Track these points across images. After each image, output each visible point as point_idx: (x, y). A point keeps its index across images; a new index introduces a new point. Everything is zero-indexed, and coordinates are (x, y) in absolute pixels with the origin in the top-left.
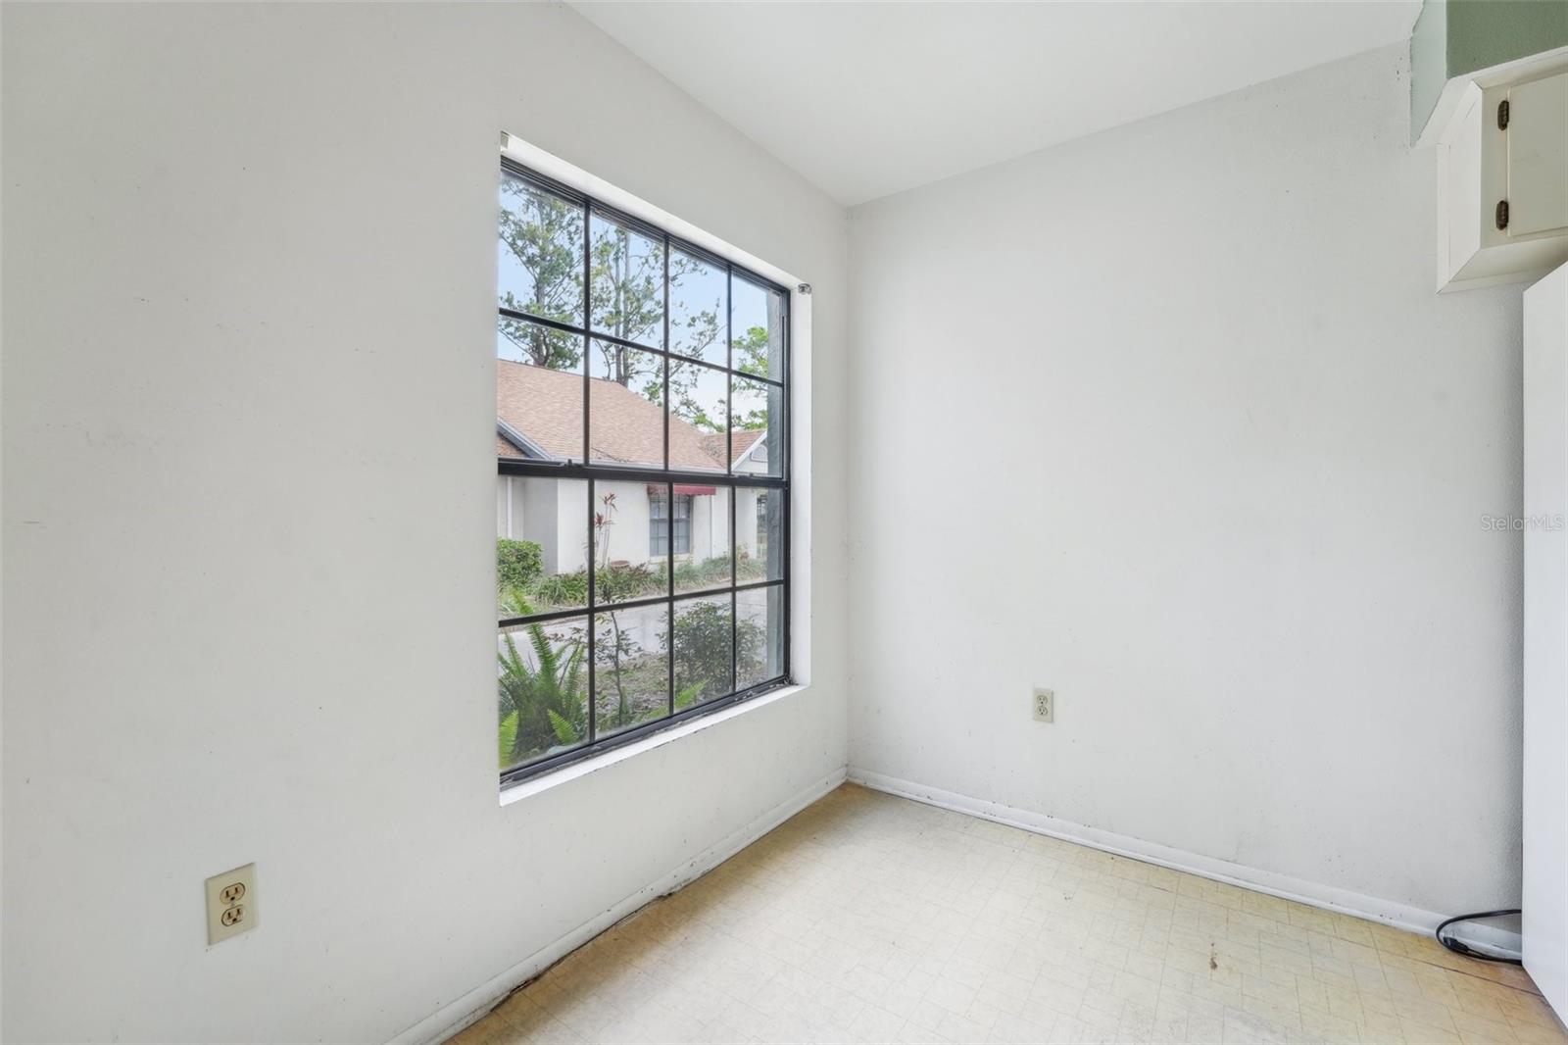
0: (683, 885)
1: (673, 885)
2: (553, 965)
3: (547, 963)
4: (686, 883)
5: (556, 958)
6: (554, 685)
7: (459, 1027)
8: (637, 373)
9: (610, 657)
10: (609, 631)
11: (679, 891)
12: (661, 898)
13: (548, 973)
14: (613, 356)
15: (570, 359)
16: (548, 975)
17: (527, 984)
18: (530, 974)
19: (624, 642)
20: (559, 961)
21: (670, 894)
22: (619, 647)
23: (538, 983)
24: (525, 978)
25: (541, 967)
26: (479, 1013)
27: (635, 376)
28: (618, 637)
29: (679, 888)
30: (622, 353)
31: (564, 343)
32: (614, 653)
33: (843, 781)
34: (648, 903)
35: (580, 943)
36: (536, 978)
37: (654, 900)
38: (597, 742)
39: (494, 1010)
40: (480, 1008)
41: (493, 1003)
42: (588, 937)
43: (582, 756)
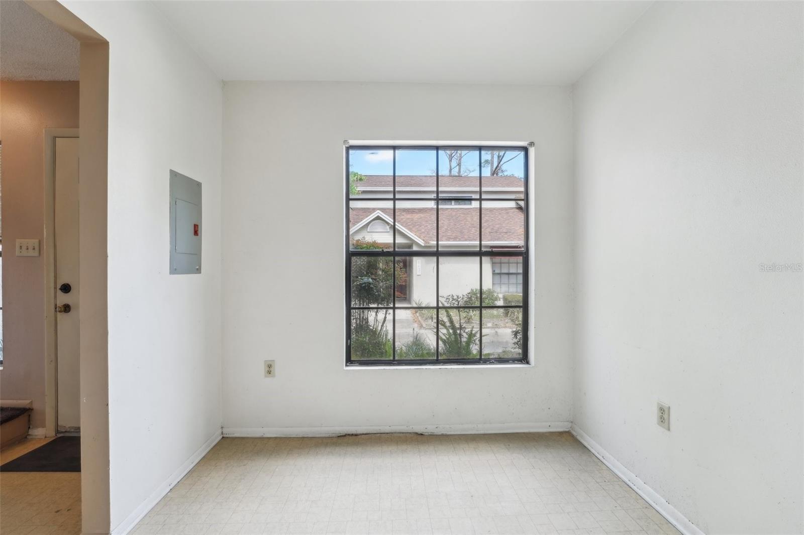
0: (430, 434)
1: (425, 431)
2: (363, 434)
3: (361, 432)
4: (431, 434)
5: (365, 432)
7: (327, 435)
11: (426, 435)
12: (417, 433)
16: (360, 436)
17: (352, 435)
18: (354, 432)
20: (366, 434)
21: (422, 434)
23: (355, 437)
24: (352, 433)
25: (359, 432)
29: (427, 434)
33: (567, 430)
34: (410, 433)
35: (375, 432)
36: (356, 435)
37: (413, 433)
38: (397, 360)
39: (338, 436)
40: (335, 434)
41: (339, 435)
42: (379, 432)
43: (388, 364)
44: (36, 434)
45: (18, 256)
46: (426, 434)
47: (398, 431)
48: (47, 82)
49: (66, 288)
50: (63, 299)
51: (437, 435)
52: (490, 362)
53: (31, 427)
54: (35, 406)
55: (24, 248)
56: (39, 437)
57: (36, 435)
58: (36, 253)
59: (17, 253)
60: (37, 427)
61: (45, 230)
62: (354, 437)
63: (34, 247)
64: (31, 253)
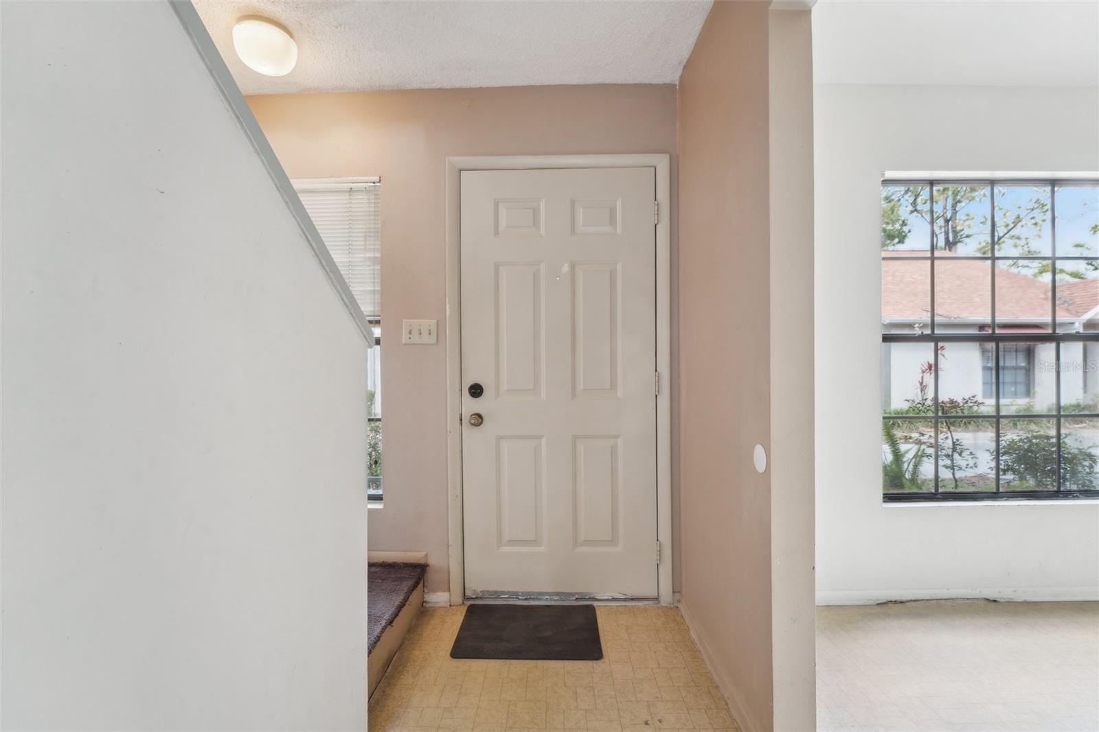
0: (1006, 600)
1: (999, 597)
2: (911, 601)
3: (909, 598)
4: (1009, 600)
5: (913, 598)
6: (901, 472)
7: (862, 603)
8: (968, 236)
9: (947, 456)
10: (947, 438)
12: (987, 600)
13: (908, 603)
14: (941, 227)
15: (898, 237)
17: (895, 602)
18: (898, 599)
19: (958, 447)
20: (915, 601)
21: (995, 601)
22: (954, 450)
23: (902, 605)
24: (895, 599)
25: (904, 598)
26: (872, 603)
27: (967, 240)
28: (954, 443)
29: (1003, 601)
30: (950, 223)
31: (893, 226)
32: (950, 453)
34: (977, 599)
35: (927, 598)
36: (902, 602)
37: (982, 599)
38: (941, 493)
39: (878, 604)
40: (871, 600)
41: (879, 602)
42: (934, 597)
43: (930, 499)
44: (436, 600)
45: (405, 344)
46: (1001, 600)
47: (960, 596)
48: (448, 89)
49: (476, 391)
50: (472, 406)
51: (1017, 602)
52: (1074, 497)
53: (426, 591)
54: (432, 561)
55: (415, 332)
56: (441, 605)
57: (436, 603)
58: (433, 340)
59: (404, 340)
60: (434, 591)
61: (448, 306)
62: (899, 605)
63: (430, 330)
64: (426, 339)
